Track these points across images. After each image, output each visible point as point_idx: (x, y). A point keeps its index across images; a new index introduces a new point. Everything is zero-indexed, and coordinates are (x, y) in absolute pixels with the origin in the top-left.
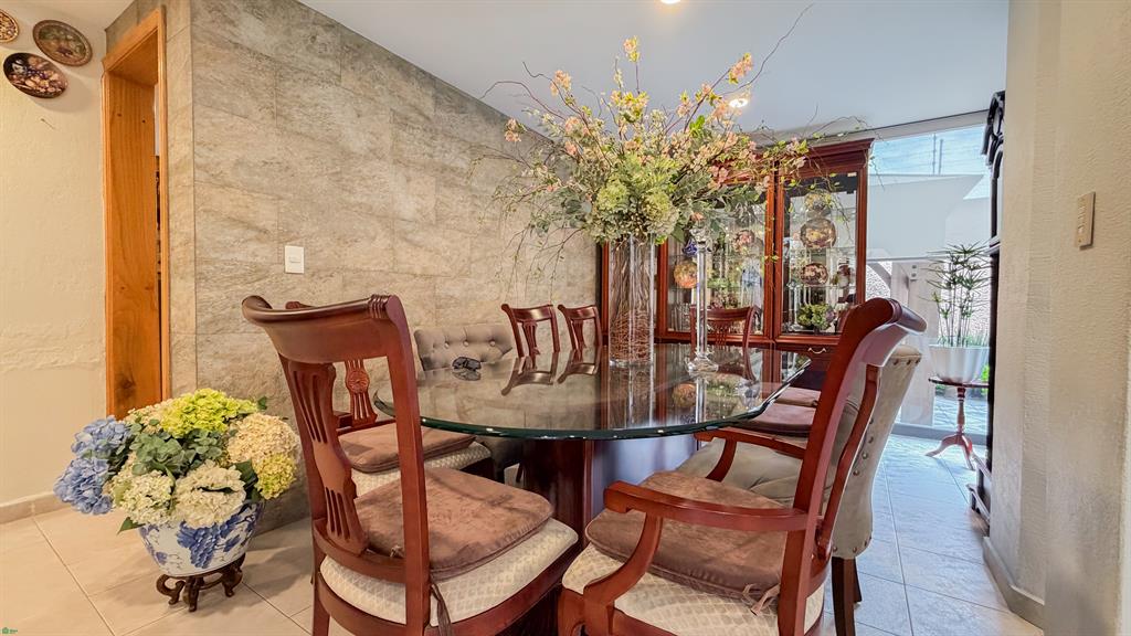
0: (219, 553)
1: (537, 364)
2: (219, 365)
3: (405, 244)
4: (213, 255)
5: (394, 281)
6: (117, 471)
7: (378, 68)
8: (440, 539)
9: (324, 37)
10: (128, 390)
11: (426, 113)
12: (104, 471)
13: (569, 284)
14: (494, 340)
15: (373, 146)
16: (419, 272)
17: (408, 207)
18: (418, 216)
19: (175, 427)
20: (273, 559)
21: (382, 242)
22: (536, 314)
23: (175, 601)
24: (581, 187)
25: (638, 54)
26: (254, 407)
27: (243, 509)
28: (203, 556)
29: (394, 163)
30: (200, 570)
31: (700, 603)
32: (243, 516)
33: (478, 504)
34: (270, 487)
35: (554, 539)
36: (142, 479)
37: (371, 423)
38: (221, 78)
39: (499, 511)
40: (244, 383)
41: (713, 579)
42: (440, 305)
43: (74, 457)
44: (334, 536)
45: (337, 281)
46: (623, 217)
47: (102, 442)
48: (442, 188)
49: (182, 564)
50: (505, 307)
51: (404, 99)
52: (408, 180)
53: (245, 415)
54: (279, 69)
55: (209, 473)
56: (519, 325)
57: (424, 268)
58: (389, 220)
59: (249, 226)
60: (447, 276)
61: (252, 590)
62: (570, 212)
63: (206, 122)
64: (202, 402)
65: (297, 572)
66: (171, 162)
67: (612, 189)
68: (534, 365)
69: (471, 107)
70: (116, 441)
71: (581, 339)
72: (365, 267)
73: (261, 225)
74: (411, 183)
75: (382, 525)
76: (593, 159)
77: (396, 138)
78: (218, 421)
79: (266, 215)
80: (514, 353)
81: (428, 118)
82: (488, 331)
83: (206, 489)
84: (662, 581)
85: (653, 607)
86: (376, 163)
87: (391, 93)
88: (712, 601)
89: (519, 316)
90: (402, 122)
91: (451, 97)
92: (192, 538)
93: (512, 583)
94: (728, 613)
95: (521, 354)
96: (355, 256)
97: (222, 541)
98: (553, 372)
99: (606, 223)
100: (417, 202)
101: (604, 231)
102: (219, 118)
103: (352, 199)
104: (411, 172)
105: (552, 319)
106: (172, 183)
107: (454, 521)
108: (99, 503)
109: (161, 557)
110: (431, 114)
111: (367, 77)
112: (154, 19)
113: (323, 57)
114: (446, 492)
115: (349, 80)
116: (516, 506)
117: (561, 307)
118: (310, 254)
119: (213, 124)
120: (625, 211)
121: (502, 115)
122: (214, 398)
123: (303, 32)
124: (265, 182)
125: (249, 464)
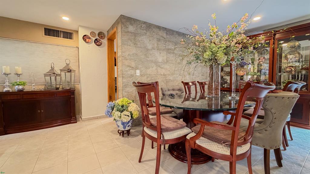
0: (127, 127)
1: (191, 96)
2: (126, 94)
3: (160, 68)
4: (125, 73)
5: (157, 76)
6: (113, 110)
7: (154, 29)
8: (163, 125)
9: (143, 25)
10: (111, 98)
11: (164, 37)
12: (111, 110)
13: (202, 75)
14: (180, 90)
15: (153, 47)
16: (162, 74)
17: (160, 60)
18: (162, 61)
19: (121, 104)
20: (135, 131)
21: (155, 68)
22: (191, 84)
23: (120, 135)
24: (199, 53)
25: (216, 17)
26: (132, 102)
27: (131, 120)
28: (125, 127)
29: (157, 50)
30: (124, 130)
31: (213, 144)
32: (130, 121)
33: (171, 122)
34: (135, 117)
35: (186, 130)
36: (116, 112)
37: (152, 106)
38: (126, 39)
39: (175, 123)
40: (130, 97)
41: (216, 139)
42: (167, 82)
43: (107, 108)
44: (146, 122)
45: (146, 77)
46: (210, 60)
47: (111, 106)
48: (168, 54)
49: (121, 128)
50: (182, 82)
51: (159, 35)
52: (160, 53)
53: (130, 103)
54: (135, 34)
55: (125, 113)
56: (186, 86)
57: (164, 73)
58: (156, 63)
59: (130, 67)
60: (169, 75)
61: (132, 136)
62: (197, 59)
63: (124, 48)
64: (124, 100)
65: (139, 134)
66: (118, 56)
67: (207, 53)
68: (190, 96)
69: (175, 33)
70: (112, 106)
71: (204, 90)
72: (151, 74)
73: (132, 66)
74: (161, 54)
75: (154, 122)
76: (203, 46)
77: (158, 44)
78: (127, 104)
79: (133, 64)
80: (185, 93)
81: (165, 38)
82: (178, 88)
83: (125, 115)
84: (206, 139)
85: (203, 143)
86: (154, 51)
87: (156, 34)
88: (215, 143)
89: (186, 84)
90: (159, 40)
91: (170, 32)
92: (123, 124)
93: (176, 135)
94: (219, 146)
95: (186, 93)
96: (149, 71)
97: (127, 125)
98: (195, 98)
99: (206, 61)
100: (162, 58)
101: (206, 63)
102: (126, 46)
103: (149, 59)
104: (161, 51)
105: (195, 85)
106: (118, 60)
107: (166, 123)
108: (110, 116)
109: (119, 126)
110: (165, 37)
111: (151, 32)
112: (115, 29)
113: (143, 30)
114: (165, 119)
115: (148, 34)
116: (179, 123)
117: (198, 82)
118: (141, 72)
119: (125, 48)
120: (211, 58)
121: (183, 33)
122: (126, 99)
123: (139, 26)
124: (133, 58)
125: (131, 112)
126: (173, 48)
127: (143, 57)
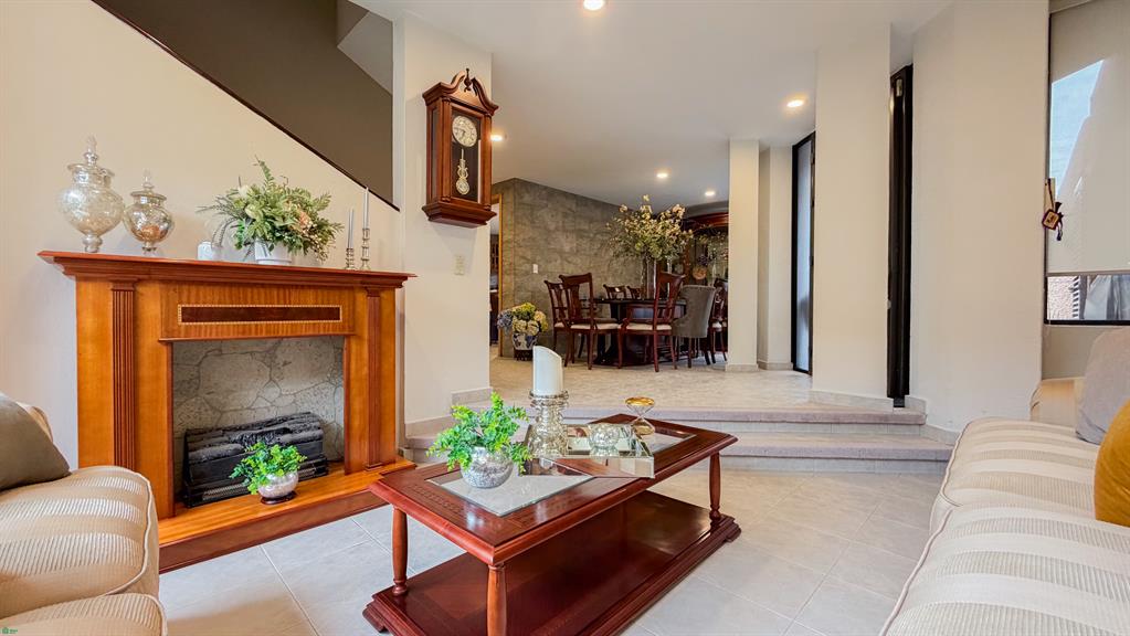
3: (566, 262)
4: (518, 268)
7: (559, 198)
11: (573, 210)
13: (634, 278)
15: (556, 227)
17: (567, 248)
22: (617, 290)
29: (563, 232)
36: (520, 321)
38: (520, 214)
46: (643, 253)
48: (579, 239)
50: (605, 286)
51: (566, 207)
52: (567, 237)
54: (532, 207)
55: (532, 322)
58: (561, 253)
59: (525, 259)
62: (626, 251)
63: (517, 229)
67: (639, 244)
72: (554, 271)
73: (528, 258)
74: (568, 239)
77: (564, 223)
79: (529, 255)
81: (574, 212)
86: (558, 233)
87: (562, 206)
90: (565, 215)
91: (582, 201)
96: (551, 267)
99: (638, 255)
100: (570, 246)
101: (637, 258)
102: (519, 227)
103: (550, 247)
104: (568, 234)
105: (624, 292)
106: (504, 246)
110: (575, 210)
111: (555, 203)
113: (543, 200)
115: (550, 205)
117: (628, 287)
118: (539, 267)
123: (537, 193)
124: (529, 244)
125: (538, 322)
126: (587, 228)
127: (542, 242)
